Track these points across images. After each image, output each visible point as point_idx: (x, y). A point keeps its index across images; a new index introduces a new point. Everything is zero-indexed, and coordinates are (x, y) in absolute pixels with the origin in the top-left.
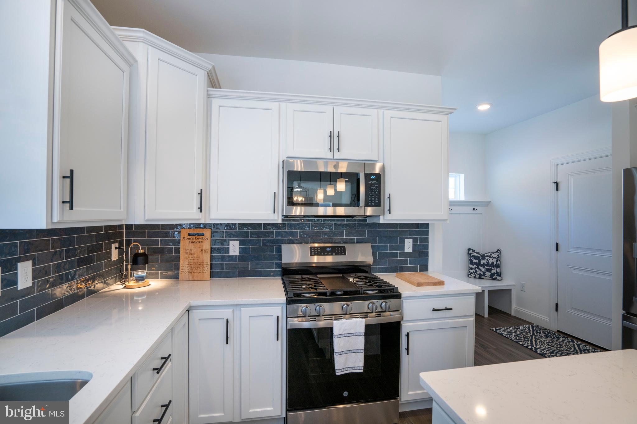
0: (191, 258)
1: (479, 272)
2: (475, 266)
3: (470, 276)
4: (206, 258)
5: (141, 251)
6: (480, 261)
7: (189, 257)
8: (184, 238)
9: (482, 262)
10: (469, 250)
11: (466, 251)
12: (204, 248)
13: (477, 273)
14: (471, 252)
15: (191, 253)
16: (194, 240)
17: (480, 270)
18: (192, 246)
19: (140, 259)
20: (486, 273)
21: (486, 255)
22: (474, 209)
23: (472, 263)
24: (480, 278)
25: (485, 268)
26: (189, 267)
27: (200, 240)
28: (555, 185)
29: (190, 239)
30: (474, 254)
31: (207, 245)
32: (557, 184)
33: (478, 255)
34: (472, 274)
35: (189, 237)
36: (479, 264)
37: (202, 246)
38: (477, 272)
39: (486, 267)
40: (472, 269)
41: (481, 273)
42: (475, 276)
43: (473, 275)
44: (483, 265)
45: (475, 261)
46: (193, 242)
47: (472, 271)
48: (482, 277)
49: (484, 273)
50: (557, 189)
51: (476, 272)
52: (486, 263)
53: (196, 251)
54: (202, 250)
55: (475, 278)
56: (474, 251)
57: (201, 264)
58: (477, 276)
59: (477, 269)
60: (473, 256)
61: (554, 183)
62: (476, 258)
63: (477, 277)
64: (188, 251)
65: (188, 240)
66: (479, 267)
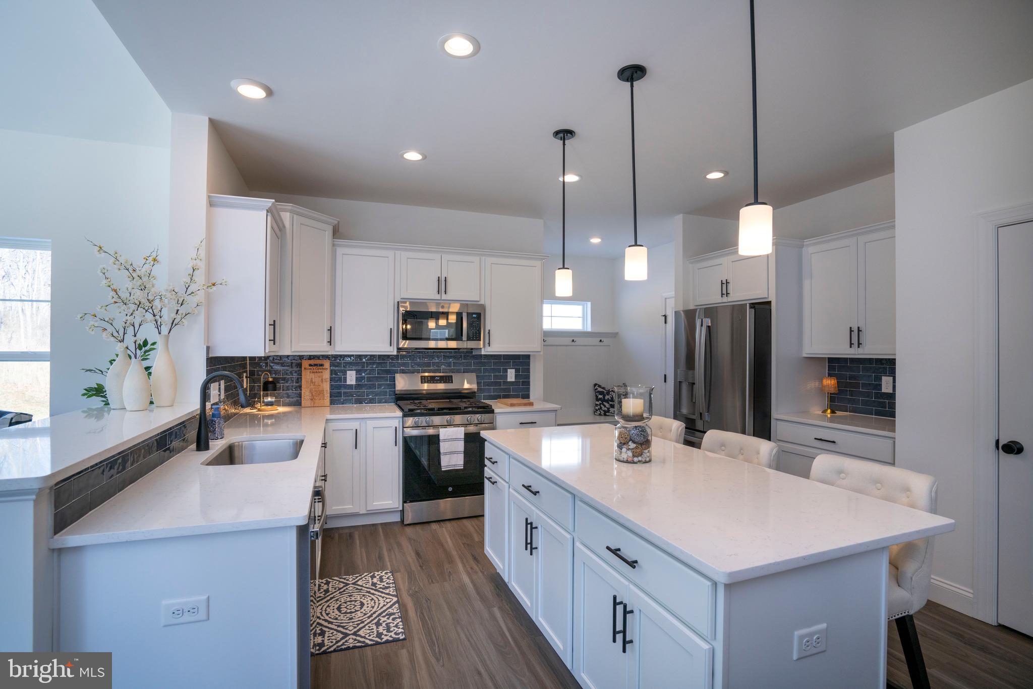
0: (312, 387)
1: (604, 408)
2: (600, 402)
3: (596, 413)
4: (327, 386)
5: (271, 379)
6: (604, 396)
7: (310, 385)
8: (305, 369)
9: (607, 397)
10: (595, 385)
11: (592, 386)
12: (324, 377)
13: (602, 410)
14: (597, 387)
15: (312, 381)
16: (315, 371)
17: (605, 406)
18: (313, 376)
19: (270, 386)
20: (610, 409)
21: (611, 390)
22: (601, 341)
23: (597, 399)
24: (605, 415)
25: (609, 403)
26: (310, 395)
27: (320, 370)
28: (663, 318)
29: (310, 369)
30: (600, 389)
31: (327, 375)
32: (665, 317)
33: (603, 390)
34: (597, 410)
35: (309, 367)
36: (603, 400)
37: (322, 376)
39: (610, 403)
40: (597, 405)
41: (606, 409)
42: (599, 412)
43: (598, 412)
44: (607, 401)
45: (600, 396)
46: (313, 372)
47: (597, 408)
48: (607, 414)
49: (608, 409)
50: (666, 322)
51: (601, 408)
52: (610, 399)
53: (317, 380)
54: (322, 379)
55: (600, 415)
56: (599, 386)
57: (321, 392)
58: (602, 412)
59: (602, 406)
60: (598, 392)
61: (663, 316)
62: (601, 393)
63: (602, 414)
64: (310, 380)
65: (309, 371)
66: (604, 403)
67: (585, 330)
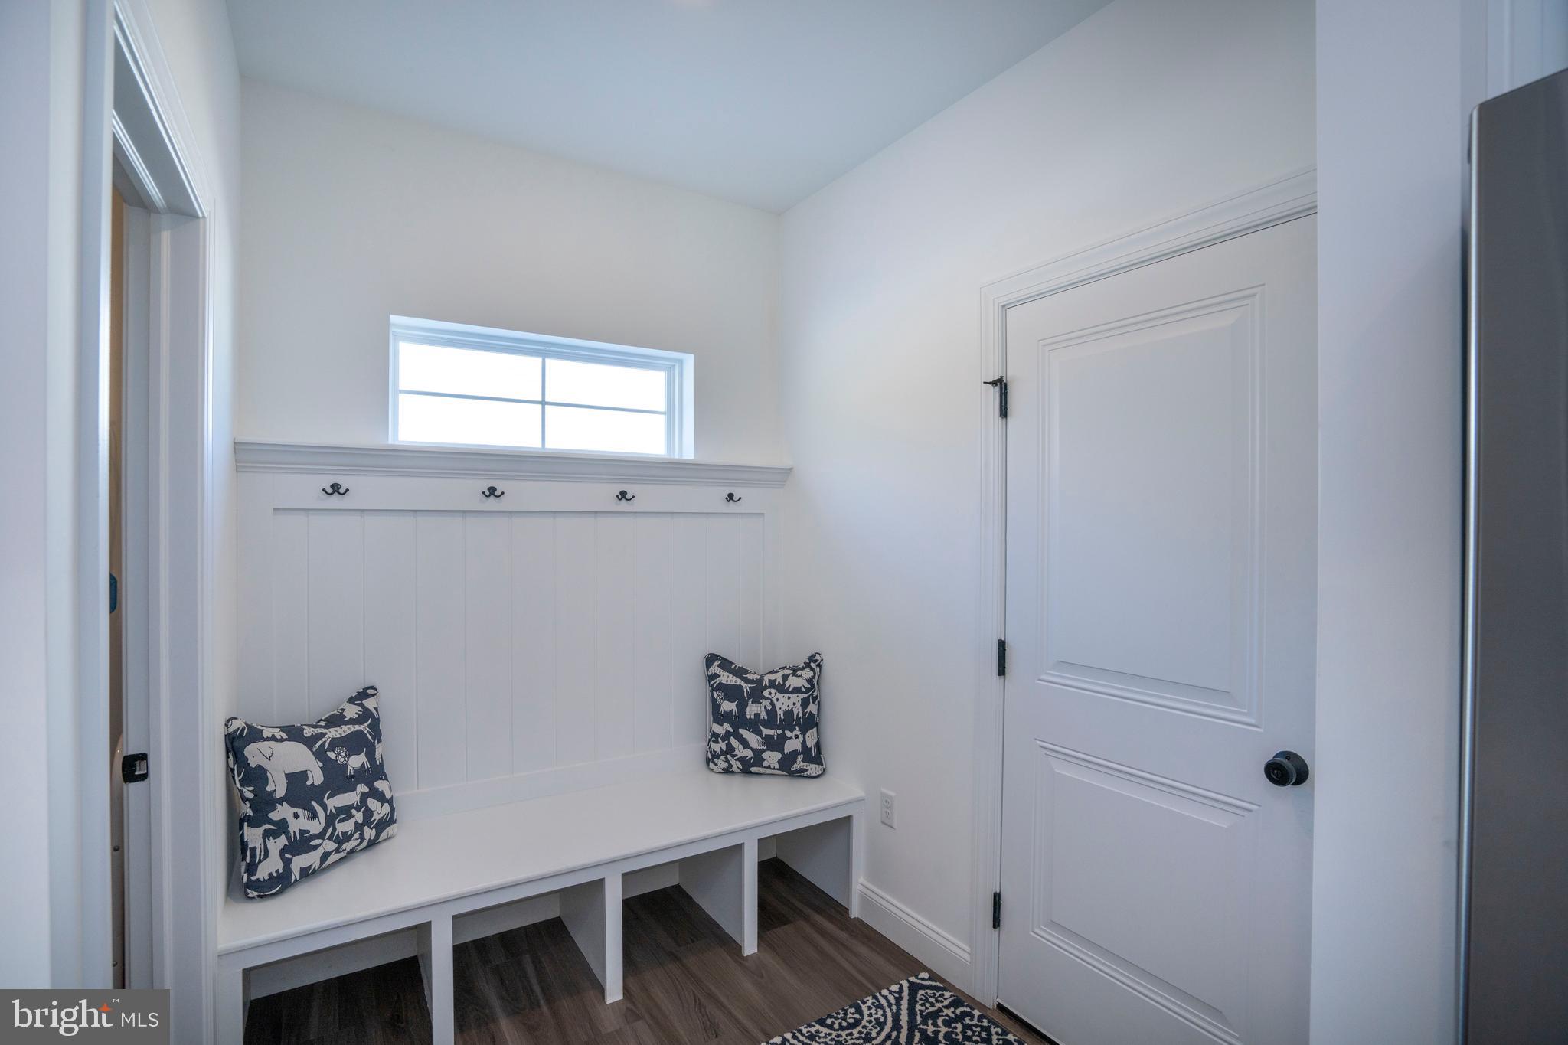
1: (740, 751)
2: (727, 726)
3: (712, 765)
6: (742, 707)
9: (752, 710)
10: (710, 659)
11: (700, 663)
13: (733, 756)
14: (715, 668)
17: (745, 744)
20: (765, 755)
21: (766, 679)
22: (730, 497)
23: (719, 717)
24: (746, 771)
25: (759, 733)
28: (994, 393)
30: (726, 678)
32: (1001, 385)
33: (740, 682)
34: (718, 757)
36: (739, 721)
38: (733, 749)
39: (766, 732)
40: (715, 737)
41: (748, 753)
42: (726, 765)
43: (721, 763)
44: (754, 725)
45: (728, 706)
47: (716, 747)
48: (753, 769)
49: (758, 753)
50: (1004, 413)
51: (730, 749)
52: (763, 715)
55: (728, 771)
56: (726, 664)
58: (736, 765)
59: (733, 740)
60: (721, 687)
61: (994, 383)
62: (731, 692)
63: (734, 769)
66: (741, 731)
67: (676, 456)
